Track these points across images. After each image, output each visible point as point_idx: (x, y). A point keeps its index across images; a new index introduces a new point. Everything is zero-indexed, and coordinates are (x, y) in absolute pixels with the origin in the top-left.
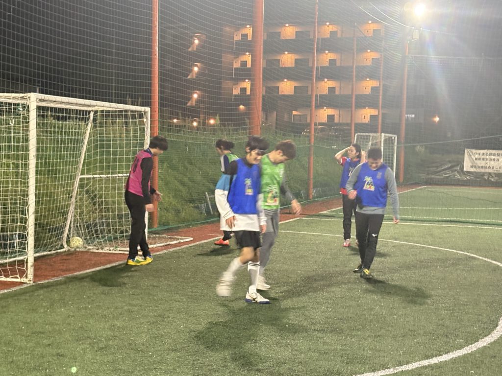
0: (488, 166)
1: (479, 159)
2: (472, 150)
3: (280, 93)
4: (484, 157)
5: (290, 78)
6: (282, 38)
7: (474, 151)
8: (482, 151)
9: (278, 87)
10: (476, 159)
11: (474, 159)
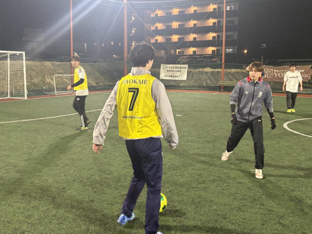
0: (174, 75)
1: (170, 71)
2: (165, 65)
3: (172, 41)
4: (172, 69)
5: (176, 34)
6: (173, 14)
7: (166, 65)
8: (171, 66)
9: (171, 38)
10: (168, 71)
11: (167, 71)
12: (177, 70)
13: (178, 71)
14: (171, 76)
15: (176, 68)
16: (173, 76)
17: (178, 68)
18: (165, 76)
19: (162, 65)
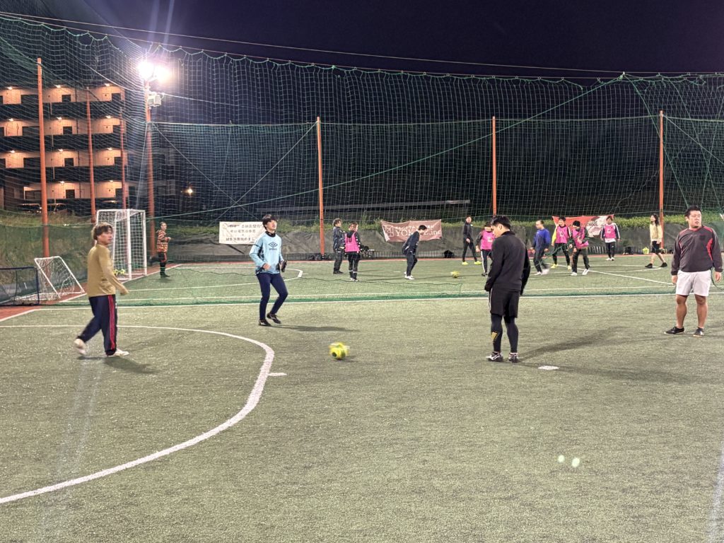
0: (244, 237)
1: (235, 231)
2: (227, 223)
3: (8, 166)
5: (17, 149)
6: (5, 103)
7: (229, 223)
9: (4, 160)
10: (232, 231)
11: (230, 231)
12: (248, 229)
13: (250, 231)
14: (238, 239)
15: (247, 226)
16: (242, 239)
17: (250, 226)
18: (227, 240)
19: (222, 224)
